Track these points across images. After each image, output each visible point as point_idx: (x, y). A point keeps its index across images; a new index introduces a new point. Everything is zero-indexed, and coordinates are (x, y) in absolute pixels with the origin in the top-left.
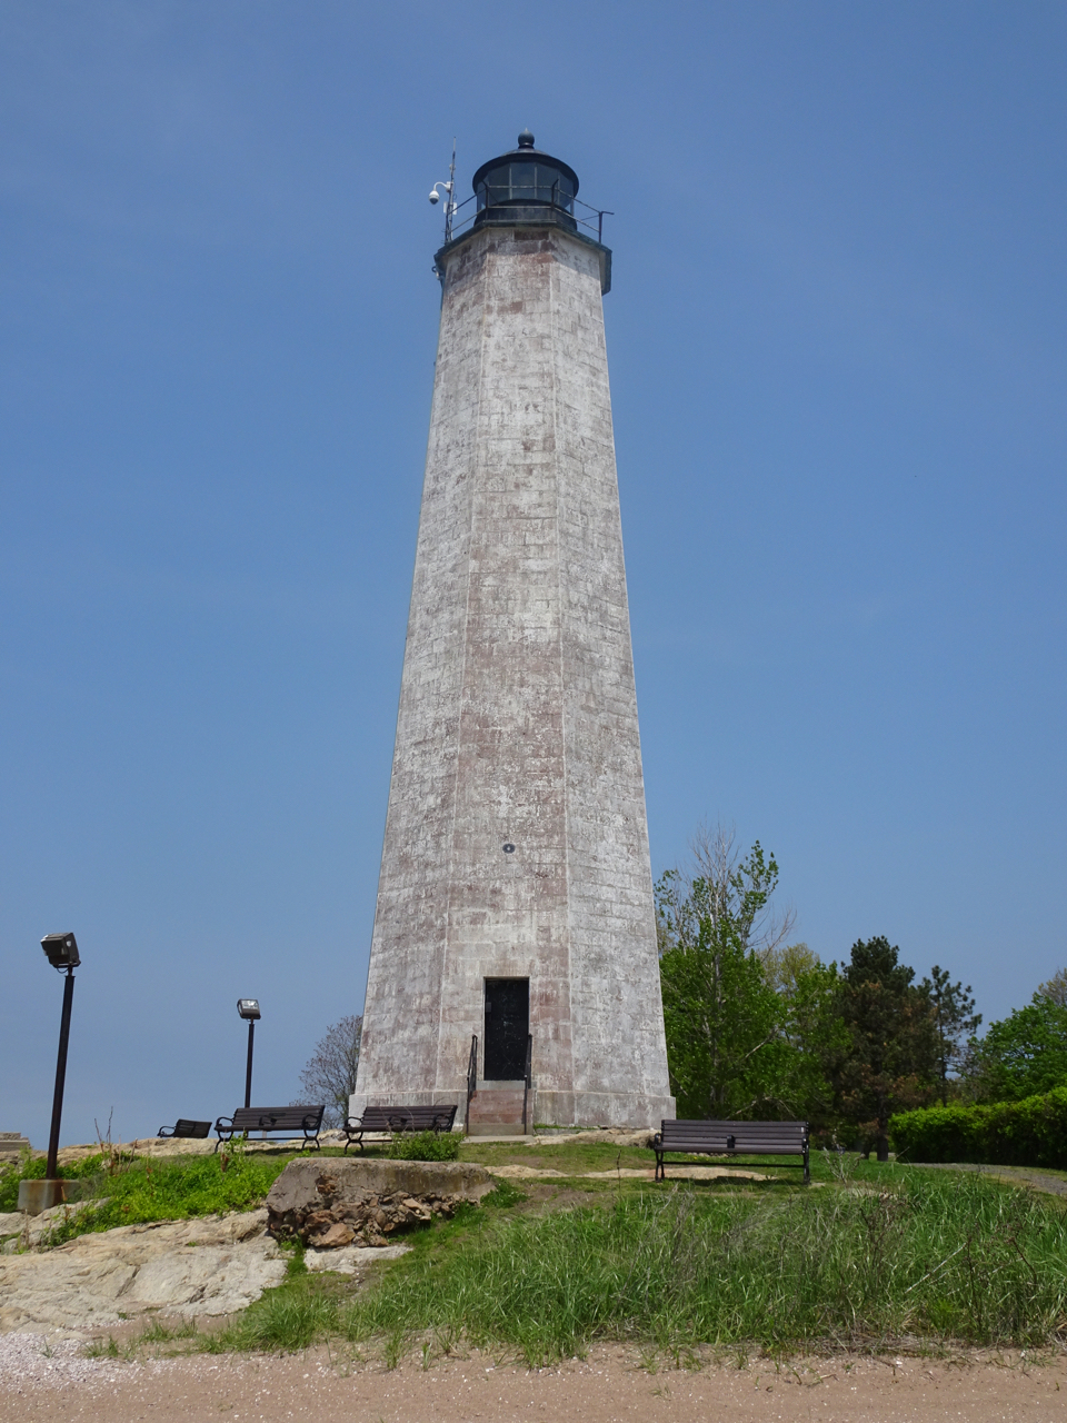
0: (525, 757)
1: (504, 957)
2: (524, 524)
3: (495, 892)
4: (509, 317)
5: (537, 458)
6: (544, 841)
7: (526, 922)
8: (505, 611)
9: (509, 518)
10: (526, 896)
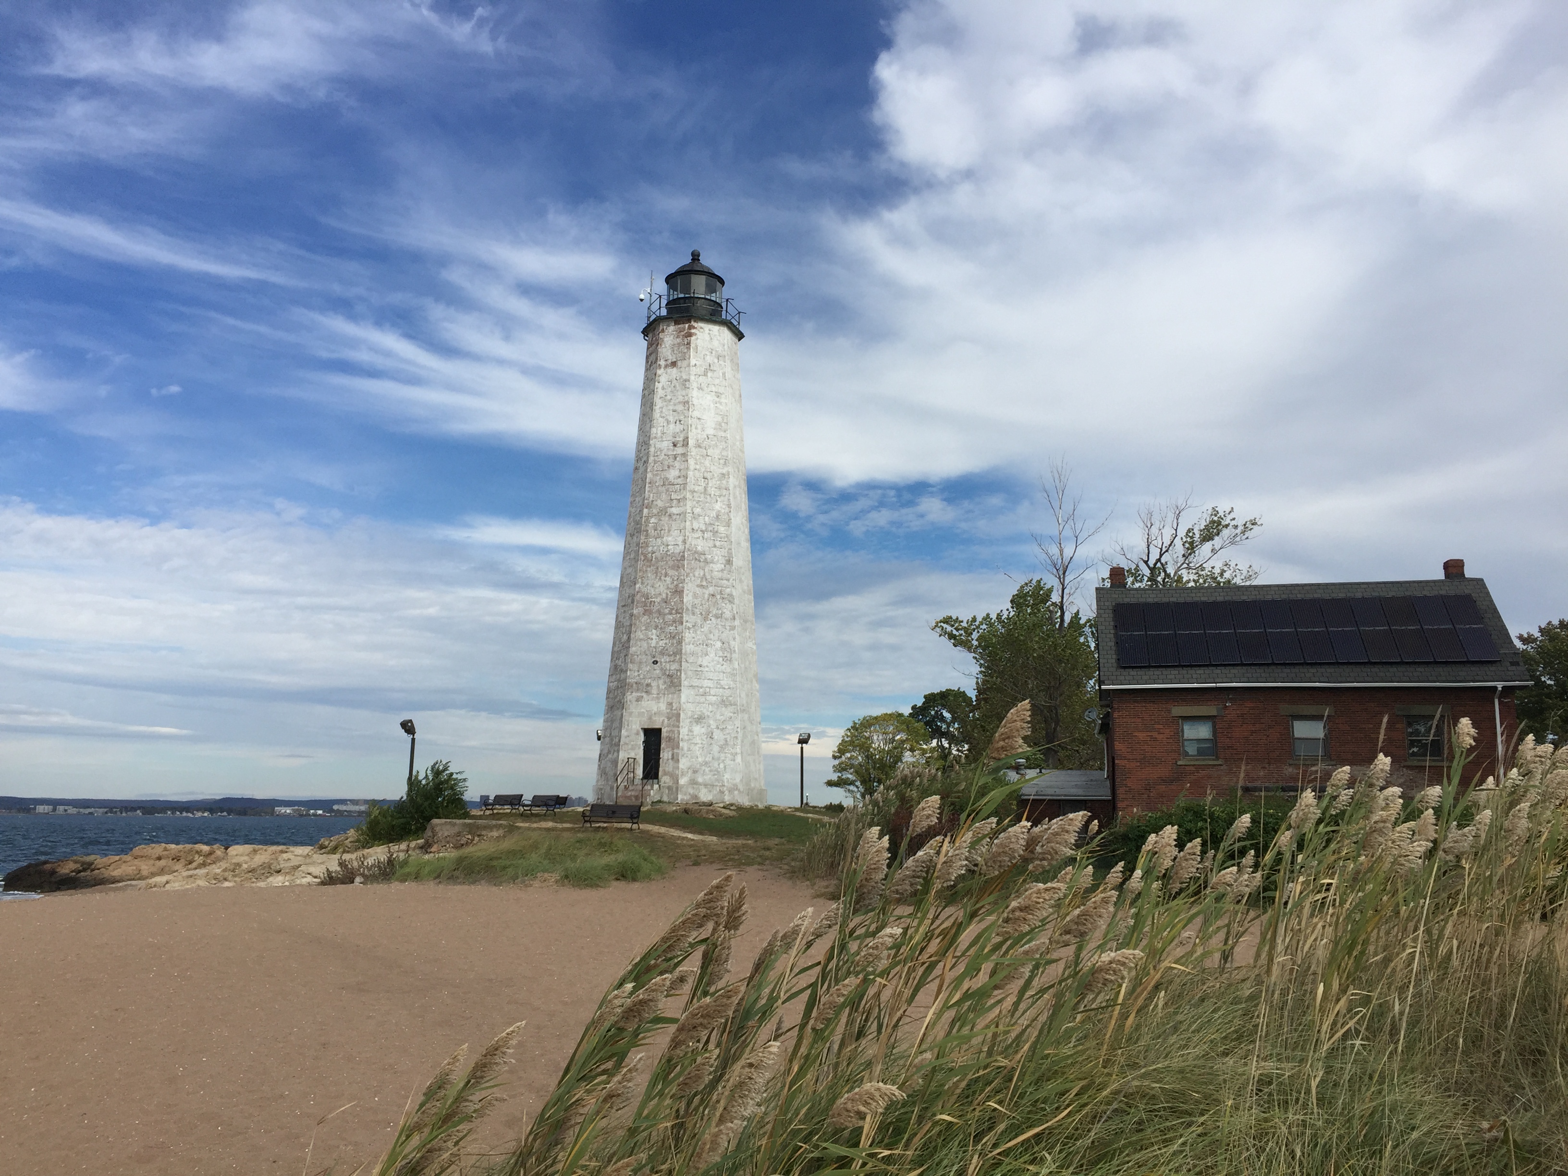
0: (665, 615)
1: (650, 718)
2: (671, 488)
3: (648, 685)
4: (669, 370)
5: (679, 450)
6: (672, 658)
7: (662, 700)
8: (659, 536)
9: (664, 485)
10: (662, 687)
